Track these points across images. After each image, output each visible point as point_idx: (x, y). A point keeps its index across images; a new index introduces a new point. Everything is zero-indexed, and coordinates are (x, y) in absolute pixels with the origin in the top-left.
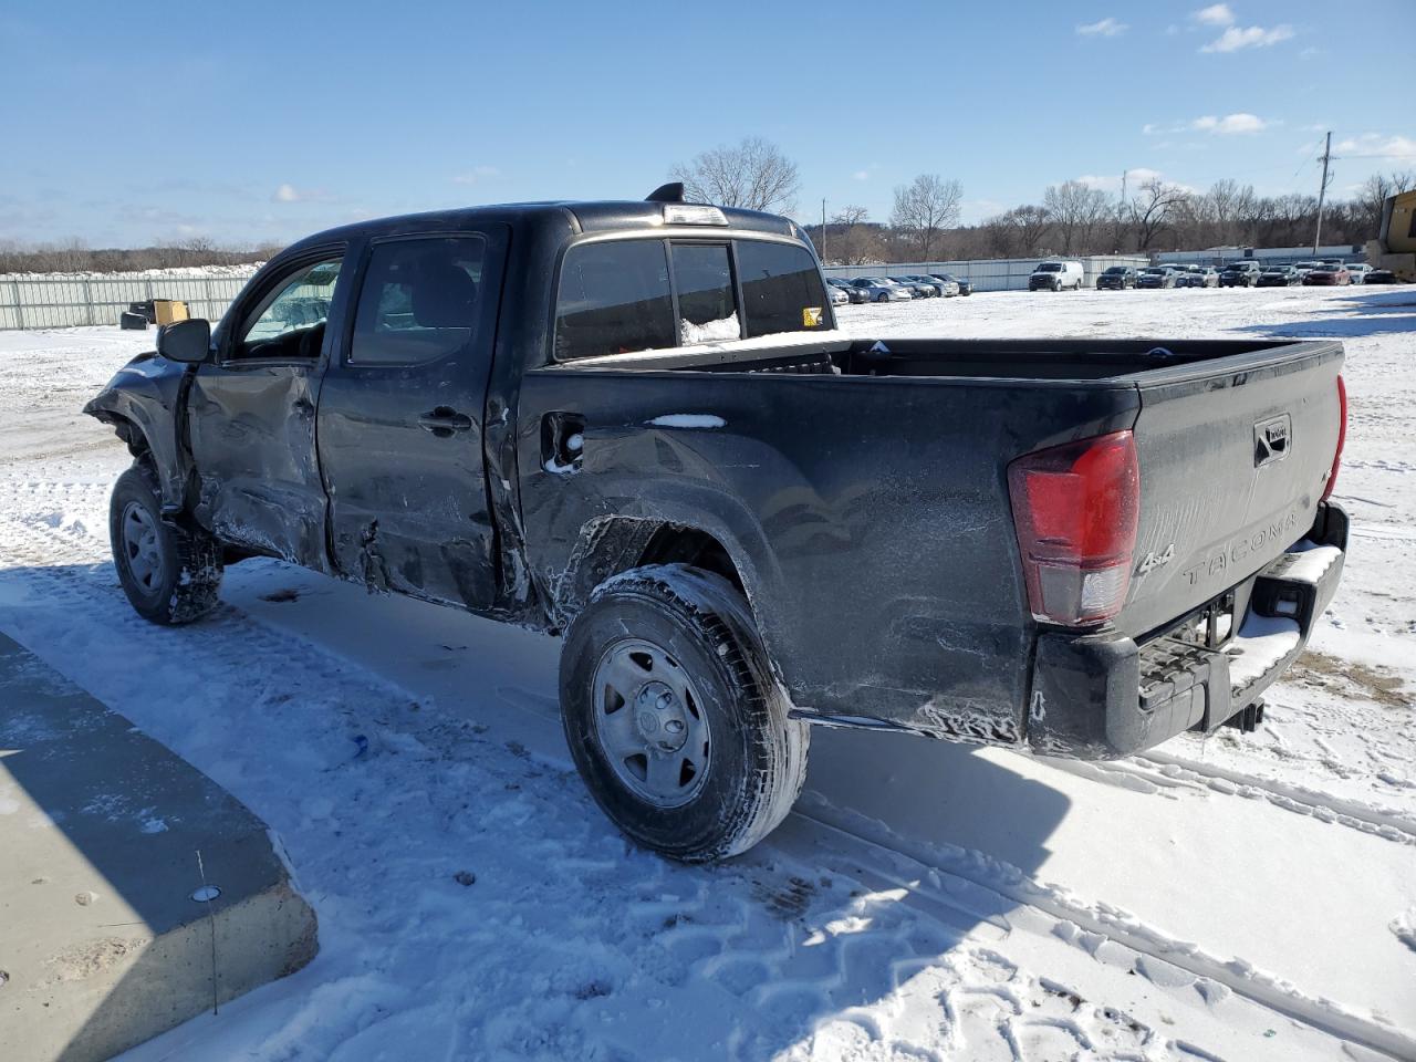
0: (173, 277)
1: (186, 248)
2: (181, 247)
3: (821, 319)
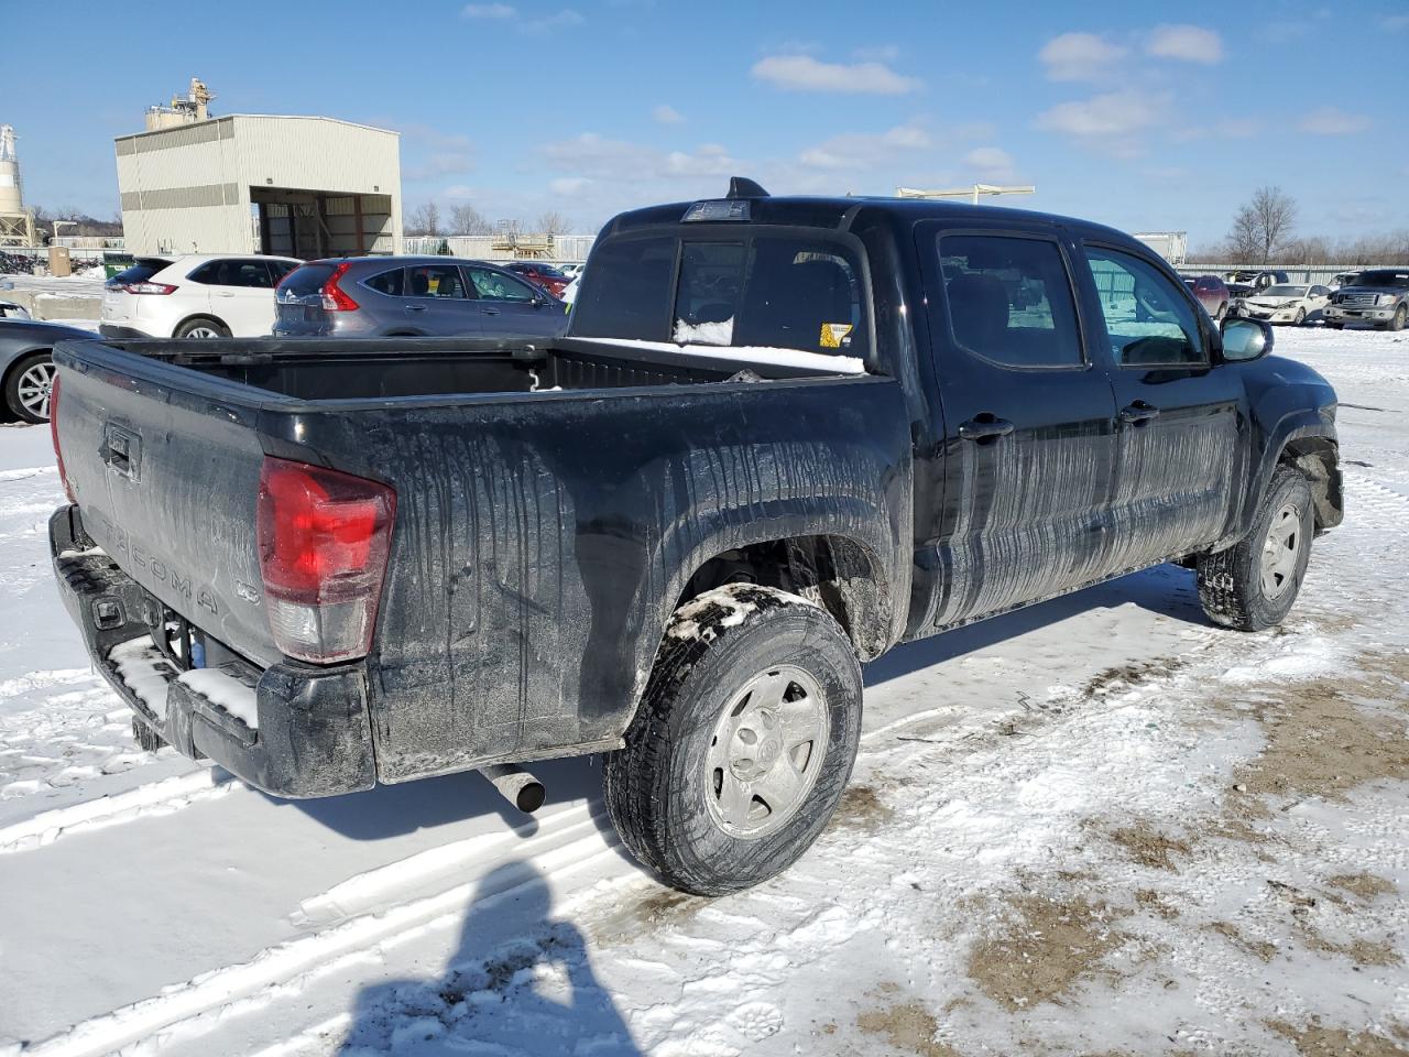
3: (848, 340)
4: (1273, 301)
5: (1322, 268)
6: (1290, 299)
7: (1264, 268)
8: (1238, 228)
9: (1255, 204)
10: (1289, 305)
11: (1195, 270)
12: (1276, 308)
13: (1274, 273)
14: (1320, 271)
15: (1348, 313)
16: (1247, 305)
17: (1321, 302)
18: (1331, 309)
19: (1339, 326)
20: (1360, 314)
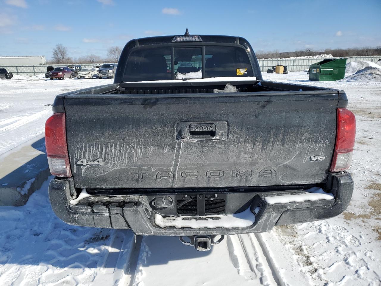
0: (296, 59)
1: (304, 51)
2: (303, 51)
3: (246, 73)
4: (84, 73)
5: (88, 64)
6: (88, 72)
7: (75, 65)
8: (54, 55)
9: (57, 48)
10: (89, 74)
11: (62, 66)
12: (86, 74)
13: (78, 66)
14: (88, 65)
15: (103, 75)
16: (79, 74)
17: (96, 72)
18: (99, 74)
19: (101, 78)
20: (106, 75)
